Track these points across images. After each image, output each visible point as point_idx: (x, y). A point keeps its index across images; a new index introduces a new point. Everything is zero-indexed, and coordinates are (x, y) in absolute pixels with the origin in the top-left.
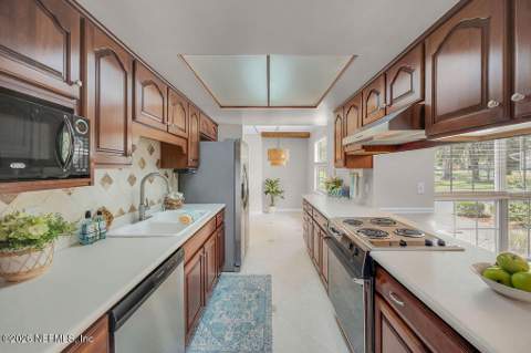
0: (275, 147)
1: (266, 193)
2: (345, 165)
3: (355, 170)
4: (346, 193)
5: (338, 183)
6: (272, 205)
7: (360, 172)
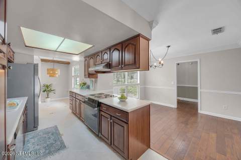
0: (52, 67)
1: (44, 91)
2: (89, 77)
3: (92, 79)
4: (88, 87)
5: (85, 84)
6: (48, 97)
7: (94, 79)
